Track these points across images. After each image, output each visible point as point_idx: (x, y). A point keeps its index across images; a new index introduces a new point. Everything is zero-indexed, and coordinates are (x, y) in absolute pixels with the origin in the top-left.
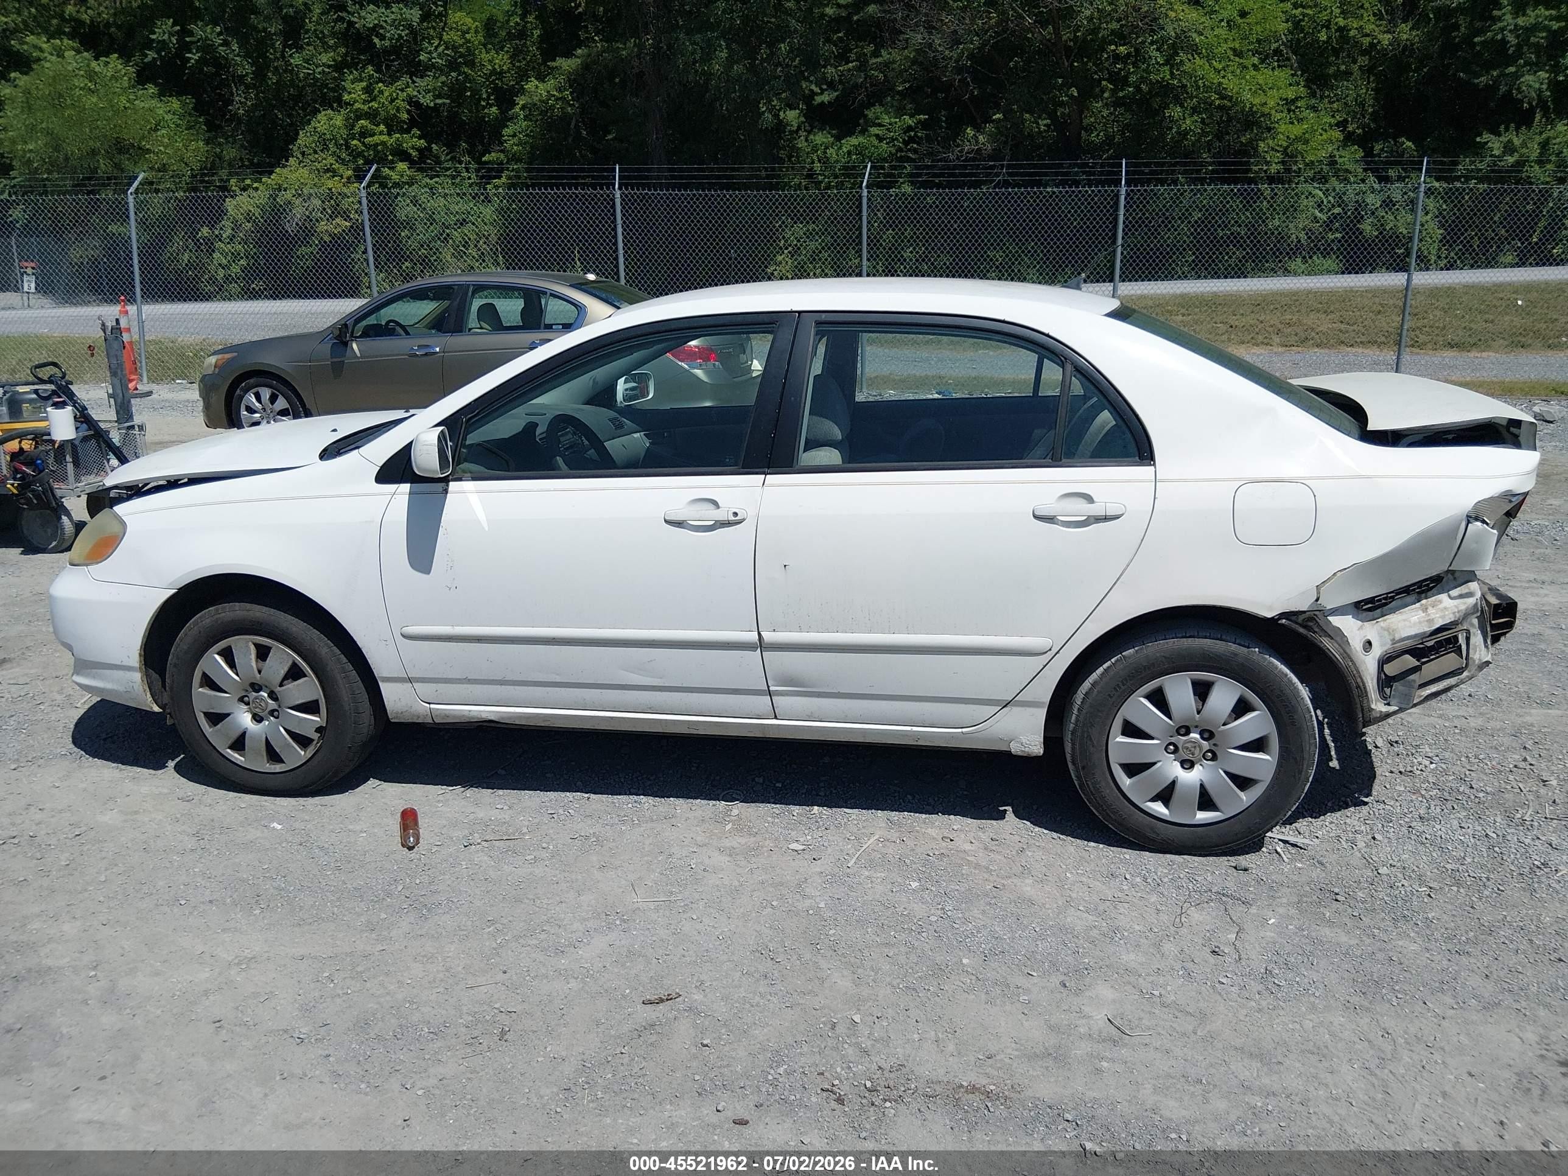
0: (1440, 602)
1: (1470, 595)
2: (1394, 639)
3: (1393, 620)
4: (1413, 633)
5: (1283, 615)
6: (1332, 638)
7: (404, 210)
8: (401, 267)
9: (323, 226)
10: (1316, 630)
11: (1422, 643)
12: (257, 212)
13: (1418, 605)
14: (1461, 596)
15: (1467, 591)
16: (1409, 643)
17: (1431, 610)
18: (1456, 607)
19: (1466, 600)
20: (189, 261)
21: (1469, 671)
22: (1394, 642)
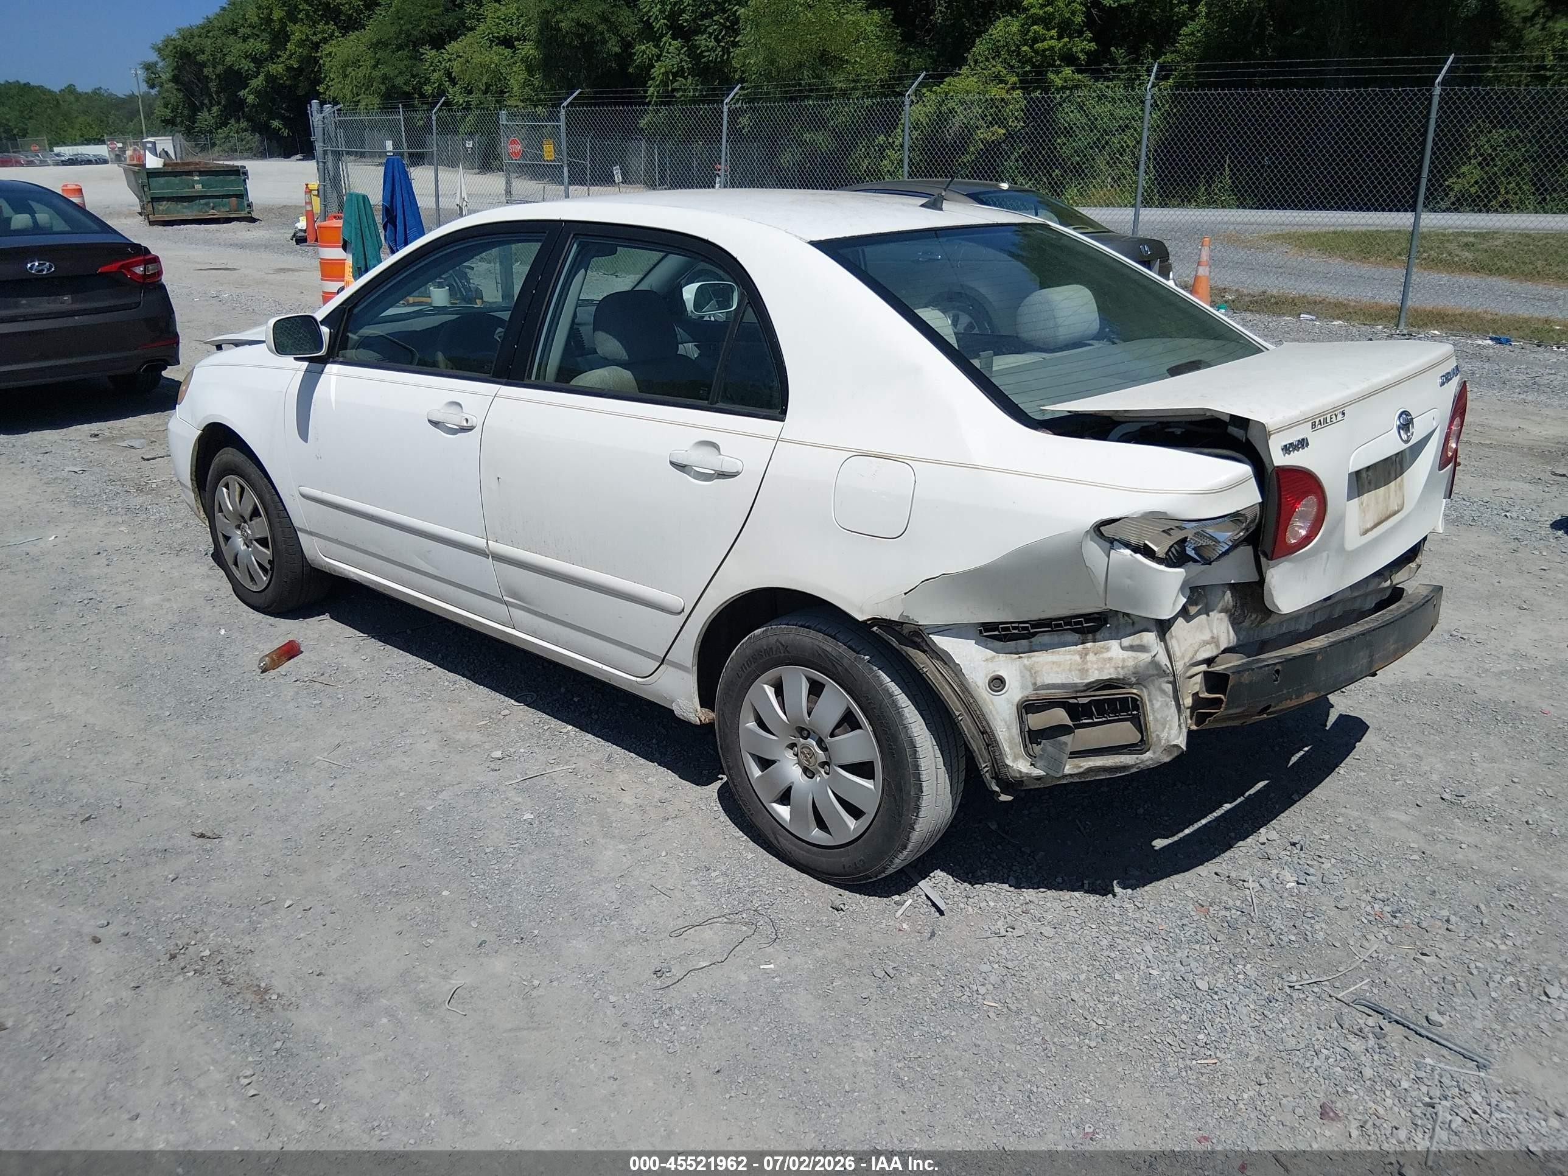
0: (1108, 649)
1: (1142, 648)
2: (1035, 684)
3: (1040, 659)
4: (1059, 681)
5: (876, 621)
6: (946, 664)
7: (1069, 115)
8: (1051, 176)
9: (981, 134)
10: (927, 649)
11: (1076, 698)
12: (924, 120)
13: (1080, 647)
14: (1132, 648)
15: (1137, 642)
16: (1058, 693)
17: (1091, 657)
18: (1124, 660)
19: (1139, 654)
20: (867, 167)
21: (1154, 753)
22: (1037, 688)
